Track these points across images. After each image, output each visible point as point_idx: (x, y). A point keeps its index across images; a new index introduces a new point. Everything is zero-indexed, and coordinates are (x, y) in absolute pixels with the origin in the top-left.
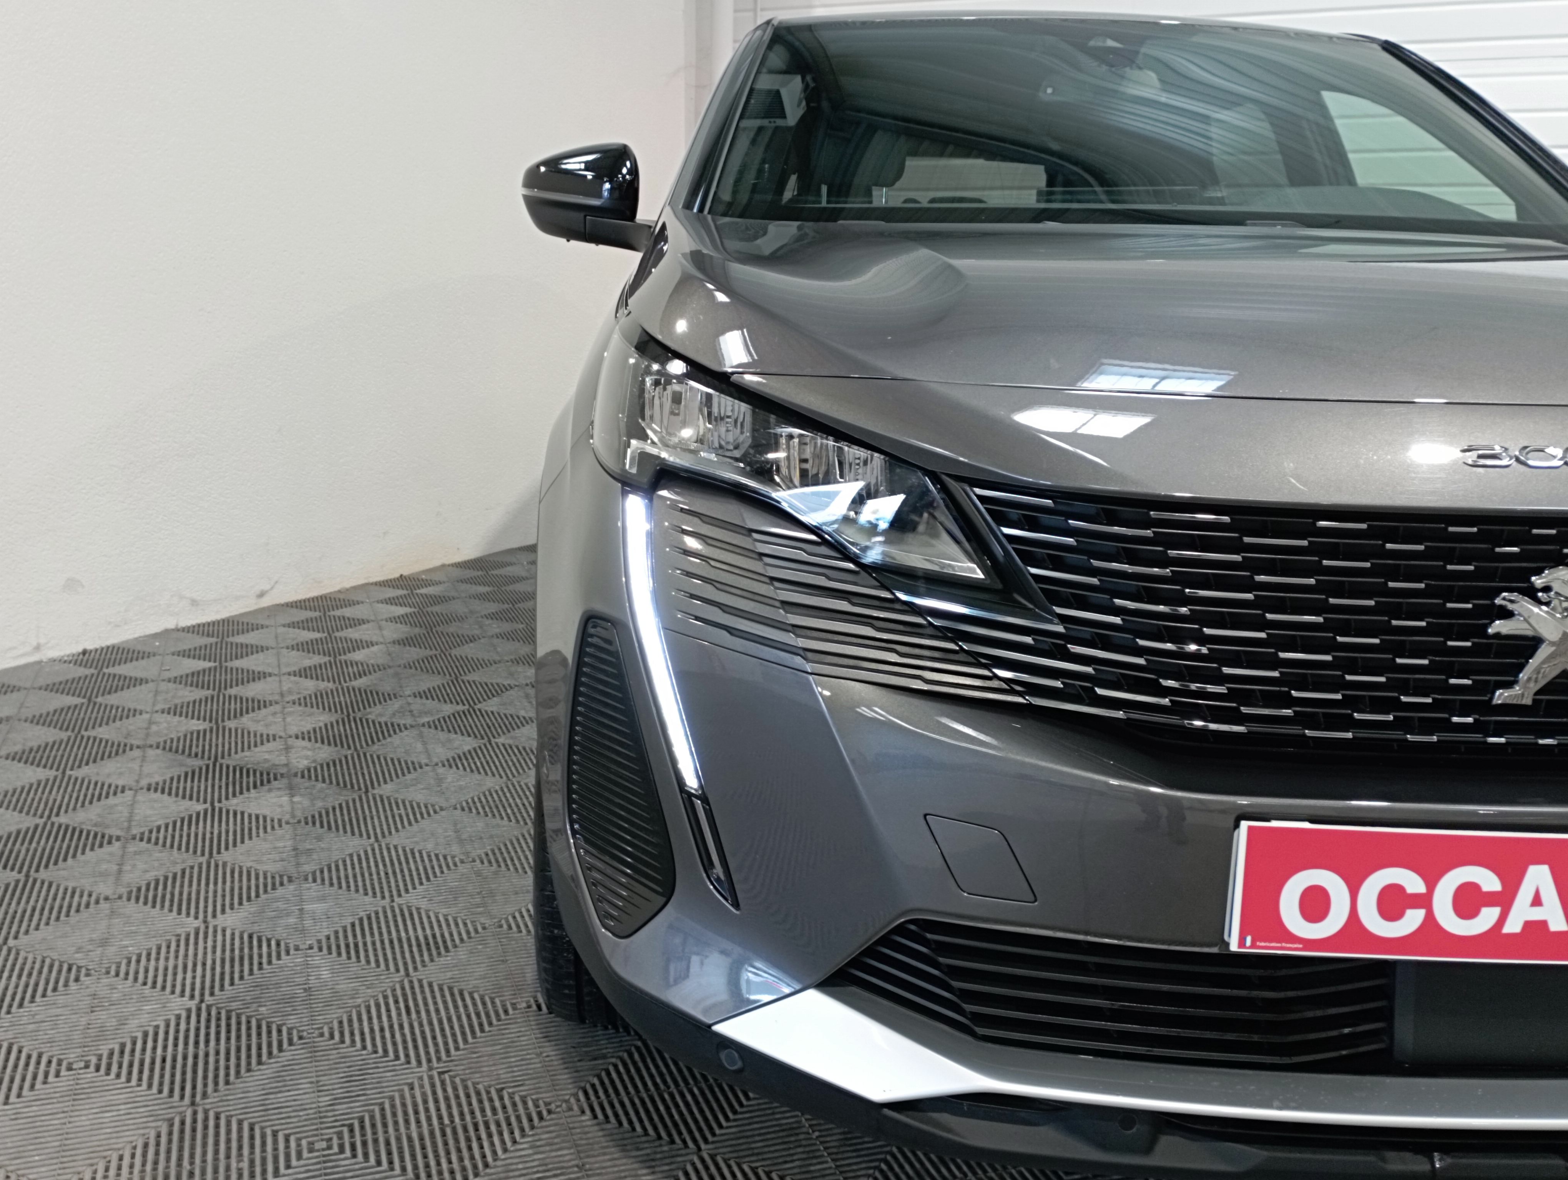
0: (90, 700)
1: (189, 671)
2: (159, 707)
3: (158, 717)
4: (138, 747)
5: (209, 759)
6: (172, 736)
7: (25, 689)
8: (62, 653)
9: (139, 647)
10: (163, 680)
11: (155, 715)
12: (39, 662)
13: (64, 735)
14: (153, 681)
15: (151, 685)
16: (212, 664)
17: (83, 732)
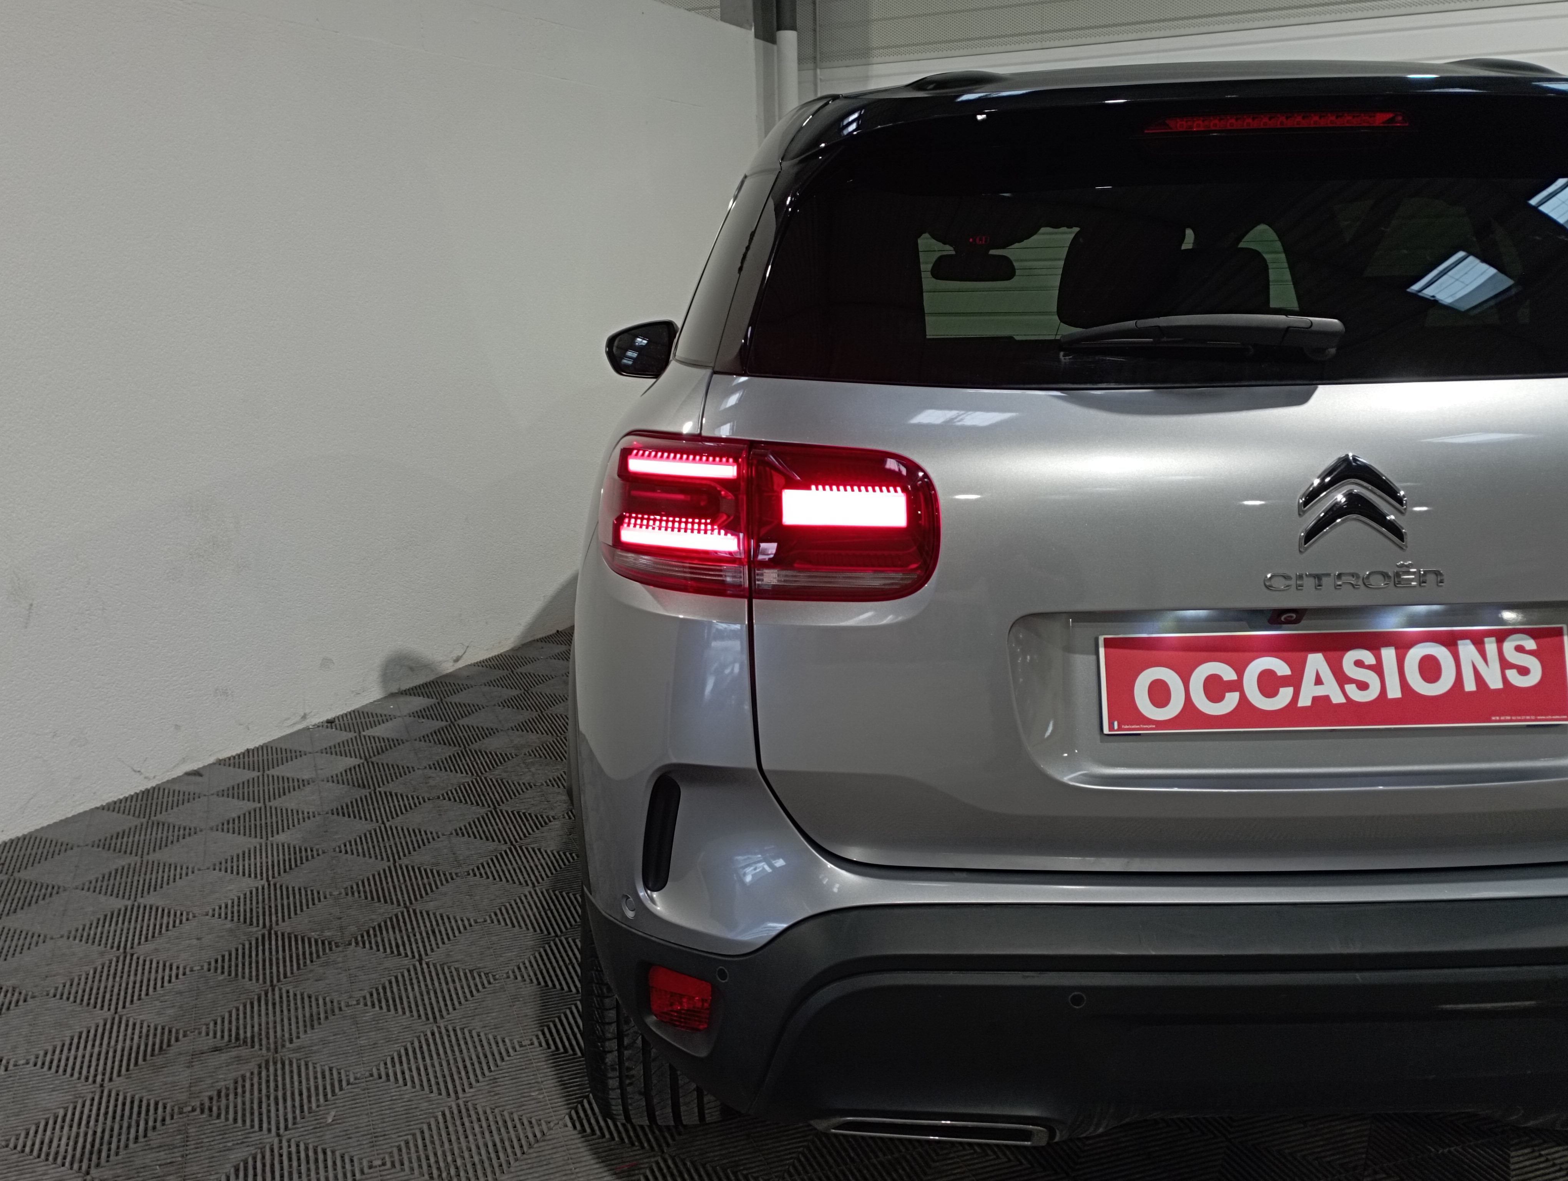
0: (366, 759)
1: (432, 730)
2: (425, 764)
3: (429, 772)
4: (429, 799)
5: (489, 806)
6: (450, 788)
7: (310, 753)
8: (321, 720)
9: (379, 711)
10: (416, 740)
11: (426, 771)
12: (308, 729)
13: (365, 792)
14: (407, 741)
15: (407, 744)
16: (444, 723)
17: (378, 789)
